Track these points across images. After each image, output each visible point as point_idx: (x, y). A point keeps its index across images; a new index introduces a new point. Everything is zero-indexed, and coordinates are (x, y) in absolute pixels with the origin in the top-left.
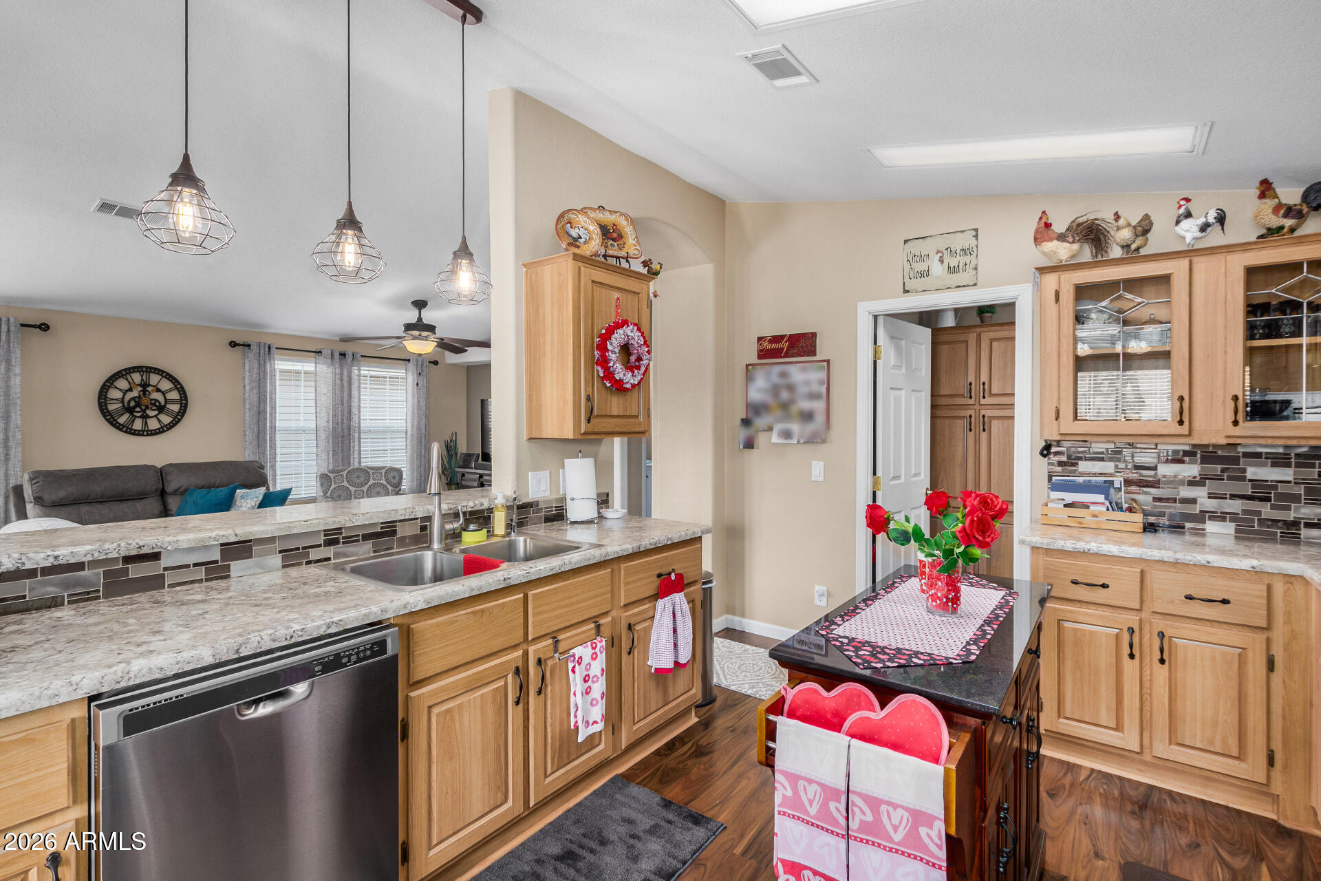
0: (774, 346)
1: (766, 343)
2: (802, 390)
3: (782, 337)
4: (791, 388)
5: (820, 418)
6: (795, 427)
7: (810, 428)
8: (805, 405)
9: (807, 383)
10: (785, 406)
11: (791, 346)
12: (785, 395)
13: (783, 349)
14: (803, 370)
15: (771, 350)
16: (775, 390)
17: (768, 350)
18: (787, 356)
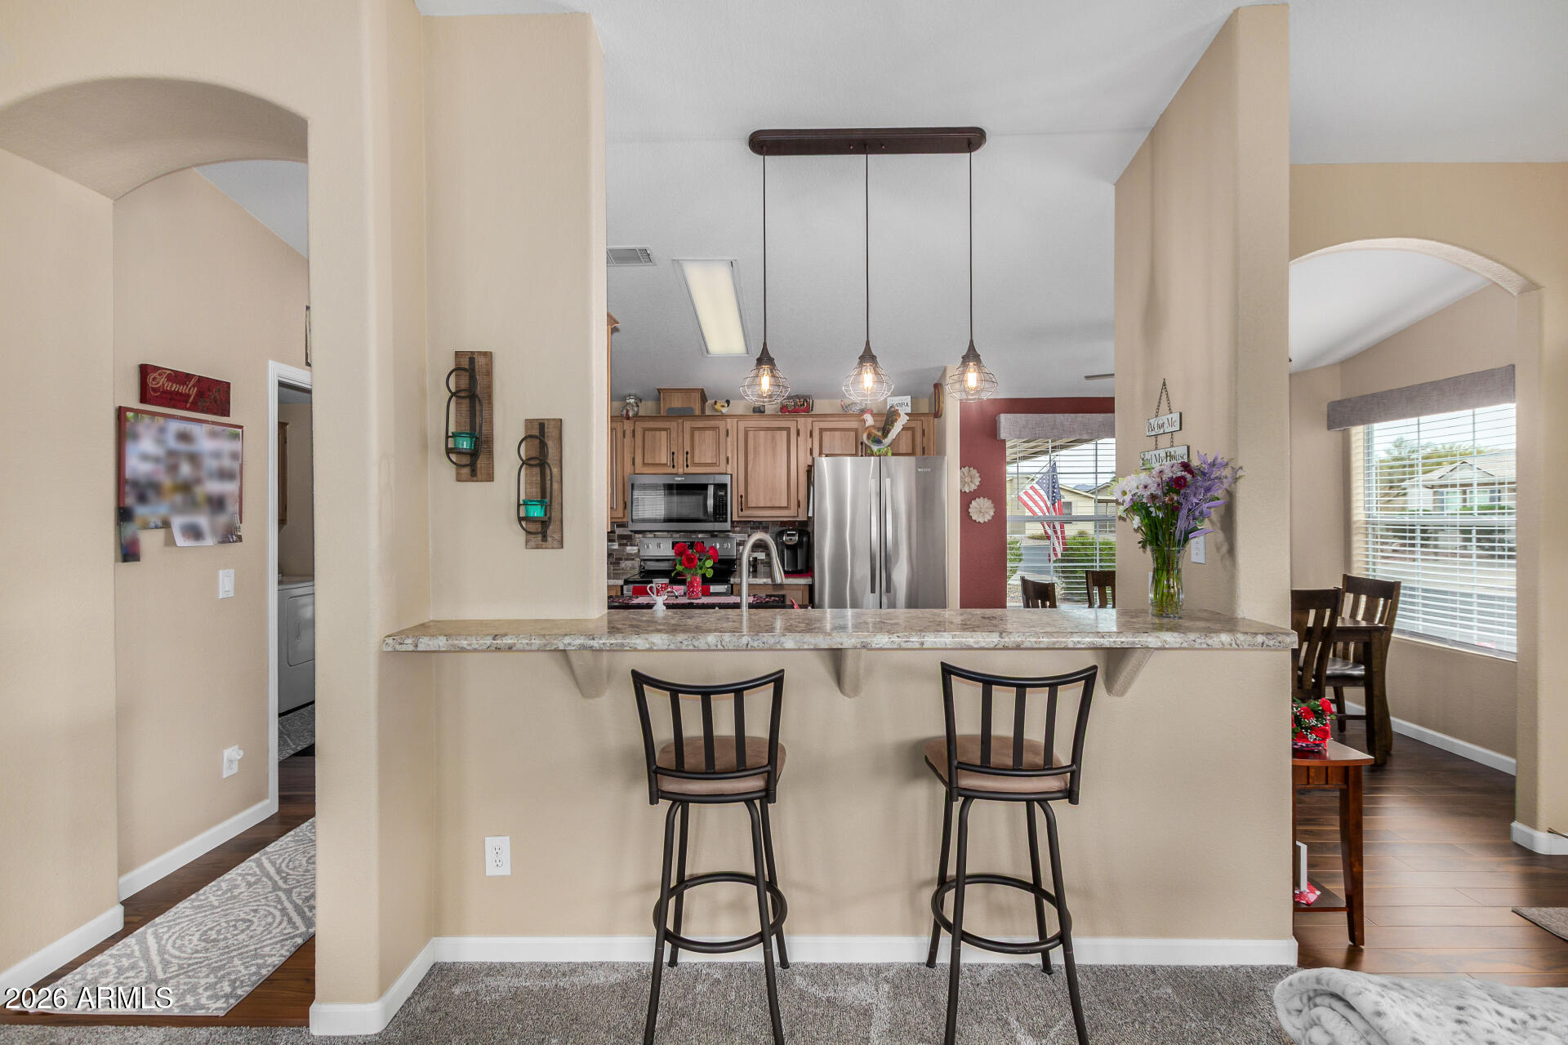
0: (175, 387)
1: (163, 380)
2: (211, 464)
3: (188, 377)
4: (194, 459)
5: (232, 507)
6: (203, 521)
7: (222, 520)
8: (214, 487)
9: (217, 455)
10: (186, 488)
11: (200, 394)
12: (185, 469)
13: (189, 396)
14: (213, 435)
15: (170, 393)
16: (171, 460)
17: (165, 392)
18: (193, 408)
